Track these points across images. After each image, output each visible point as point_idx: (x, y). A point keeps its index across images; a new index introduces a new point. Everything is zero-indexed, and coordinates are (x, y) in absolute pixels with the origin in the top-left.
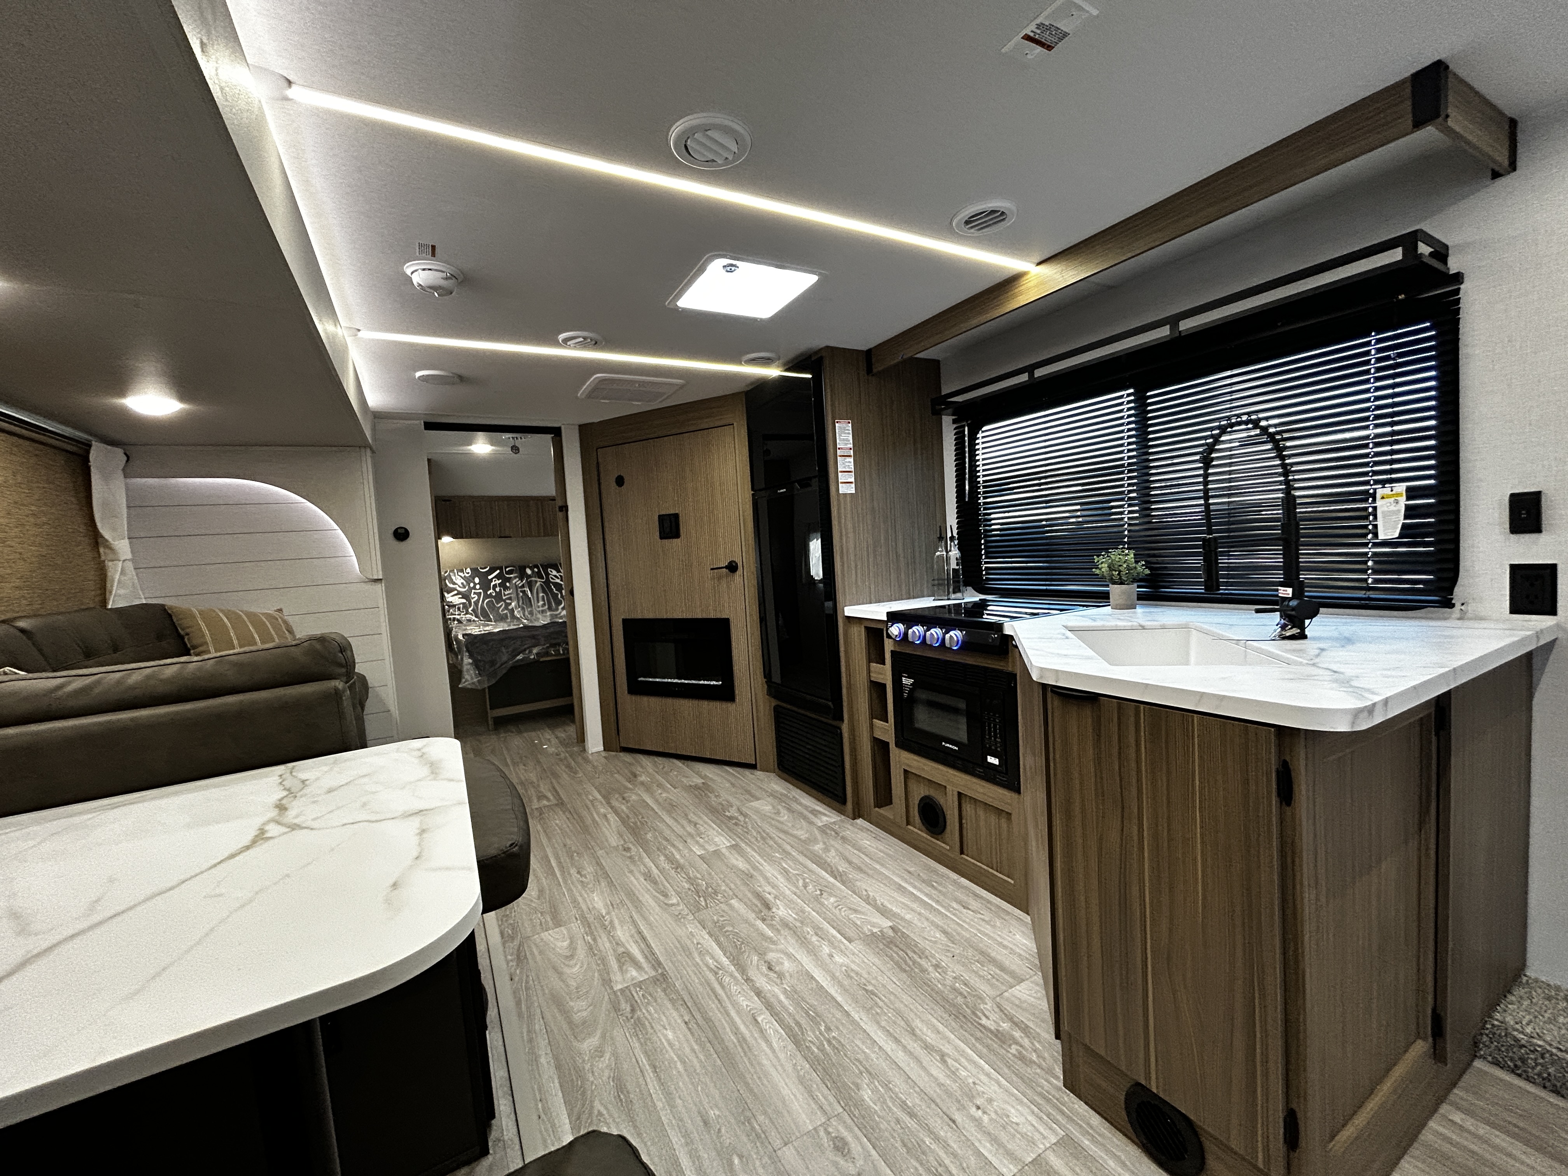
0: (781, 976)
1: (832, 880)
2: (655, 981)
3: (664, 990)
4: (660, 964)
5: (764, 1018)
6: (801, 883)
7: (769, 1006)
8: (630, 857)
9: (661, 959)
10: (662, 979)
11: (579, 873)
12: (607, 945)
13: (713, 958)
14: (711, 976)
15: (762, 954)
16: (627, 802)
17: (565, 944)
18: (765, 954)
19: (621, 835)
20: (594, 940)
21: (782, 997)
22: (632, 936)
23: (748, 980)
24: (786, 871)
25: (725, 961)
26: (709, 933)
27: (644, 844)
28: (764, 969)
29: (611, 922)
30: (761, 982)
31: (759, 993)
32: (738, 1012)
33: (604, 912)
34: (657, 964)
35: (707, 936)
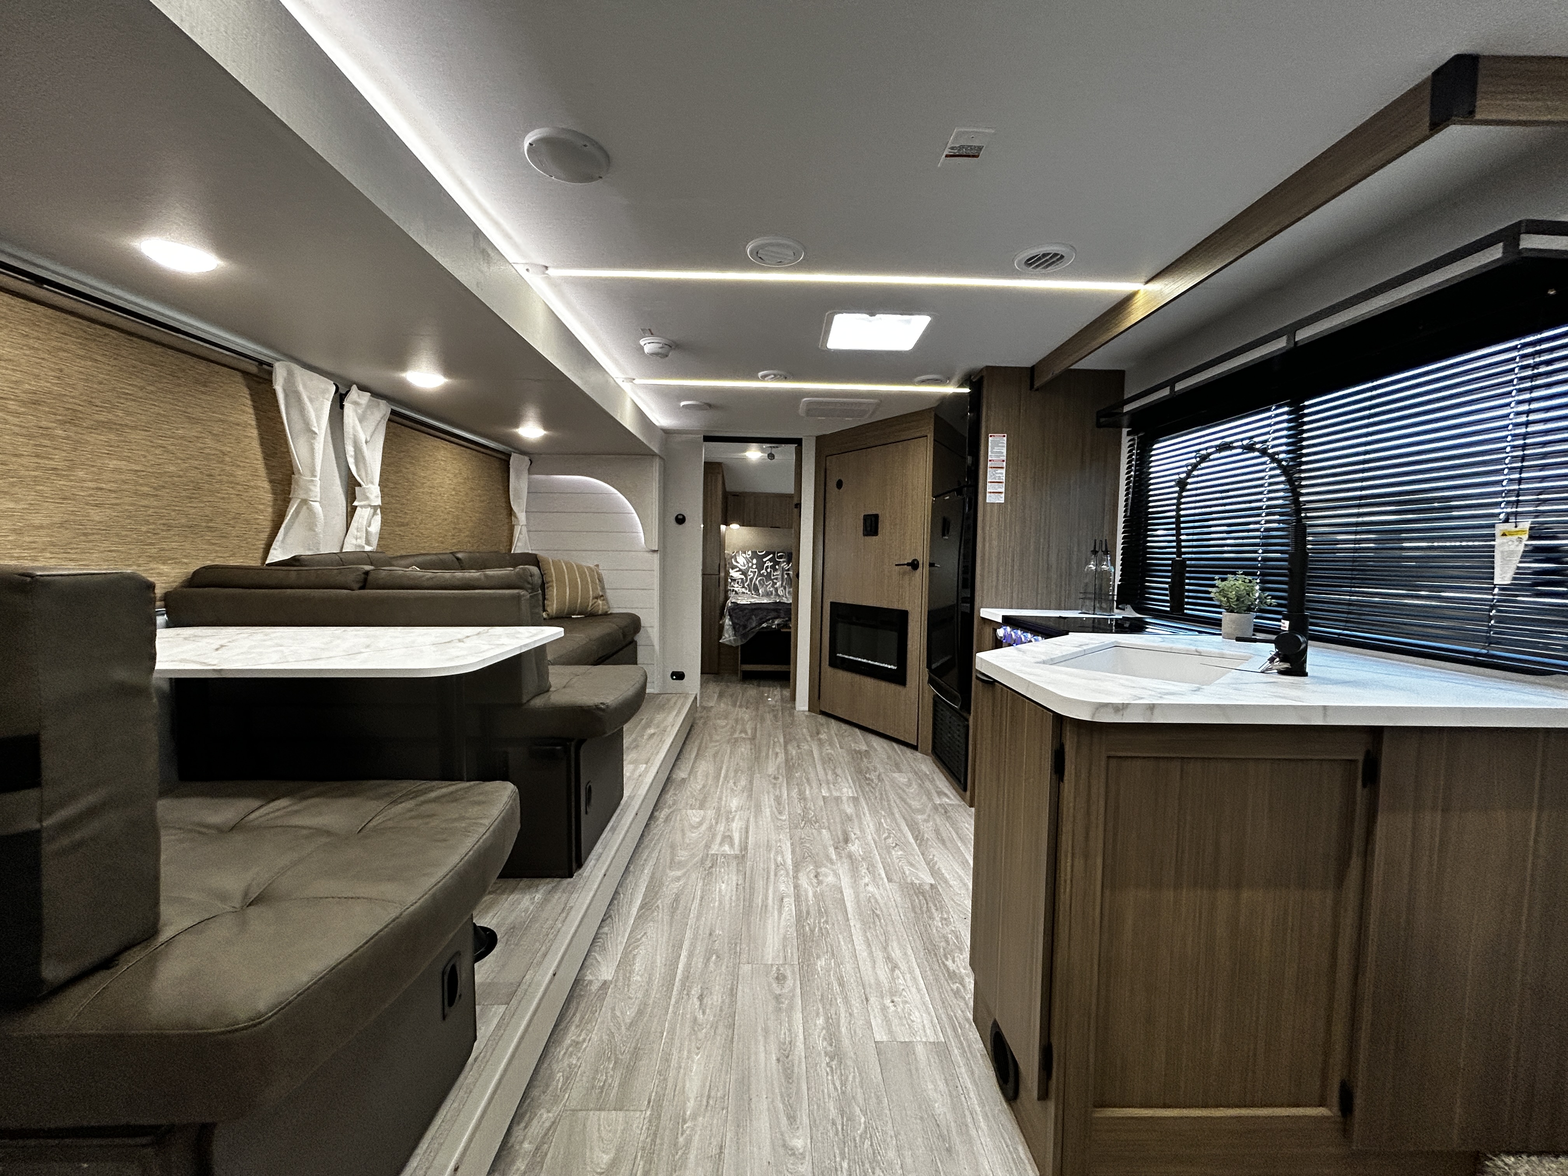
0: (820, 883)
1: (912, 840)
2: (736, 857)
3: (737, 864)
4: (746, 848)
5: (790, 902)
6: (886, 835)
7: (798, 897)
8: (775, 784)
9: (749, 847)
10: (741, 858)
11: (735, 783)
12: (722, 829)
13: (783, 857)
14: (773, 867)
15: (817, 866)
16: (799, 748)
17: (698, 820)
18: (820, 867)
19: (778, 768)
20: (717, 823)
21: (810, 894)
22: (741, 828)
23: (796, 877)
24: (880, 824)
25: (789, 862)
26: (792, 844)
27: (789, 778)
28: (812, 875)
29: (734, 817)
30: (804, 881)
31: (796, 887)
32: (774, 892)
33: (733, 810)
34: (744, 848)
35: (789, 844)
